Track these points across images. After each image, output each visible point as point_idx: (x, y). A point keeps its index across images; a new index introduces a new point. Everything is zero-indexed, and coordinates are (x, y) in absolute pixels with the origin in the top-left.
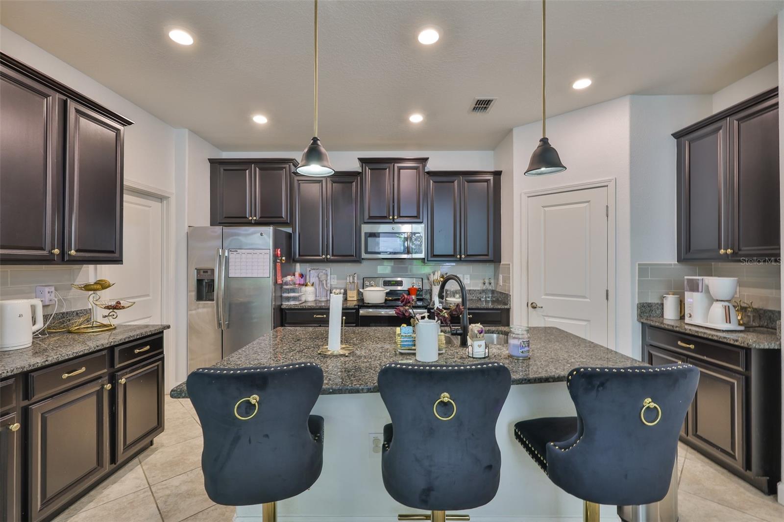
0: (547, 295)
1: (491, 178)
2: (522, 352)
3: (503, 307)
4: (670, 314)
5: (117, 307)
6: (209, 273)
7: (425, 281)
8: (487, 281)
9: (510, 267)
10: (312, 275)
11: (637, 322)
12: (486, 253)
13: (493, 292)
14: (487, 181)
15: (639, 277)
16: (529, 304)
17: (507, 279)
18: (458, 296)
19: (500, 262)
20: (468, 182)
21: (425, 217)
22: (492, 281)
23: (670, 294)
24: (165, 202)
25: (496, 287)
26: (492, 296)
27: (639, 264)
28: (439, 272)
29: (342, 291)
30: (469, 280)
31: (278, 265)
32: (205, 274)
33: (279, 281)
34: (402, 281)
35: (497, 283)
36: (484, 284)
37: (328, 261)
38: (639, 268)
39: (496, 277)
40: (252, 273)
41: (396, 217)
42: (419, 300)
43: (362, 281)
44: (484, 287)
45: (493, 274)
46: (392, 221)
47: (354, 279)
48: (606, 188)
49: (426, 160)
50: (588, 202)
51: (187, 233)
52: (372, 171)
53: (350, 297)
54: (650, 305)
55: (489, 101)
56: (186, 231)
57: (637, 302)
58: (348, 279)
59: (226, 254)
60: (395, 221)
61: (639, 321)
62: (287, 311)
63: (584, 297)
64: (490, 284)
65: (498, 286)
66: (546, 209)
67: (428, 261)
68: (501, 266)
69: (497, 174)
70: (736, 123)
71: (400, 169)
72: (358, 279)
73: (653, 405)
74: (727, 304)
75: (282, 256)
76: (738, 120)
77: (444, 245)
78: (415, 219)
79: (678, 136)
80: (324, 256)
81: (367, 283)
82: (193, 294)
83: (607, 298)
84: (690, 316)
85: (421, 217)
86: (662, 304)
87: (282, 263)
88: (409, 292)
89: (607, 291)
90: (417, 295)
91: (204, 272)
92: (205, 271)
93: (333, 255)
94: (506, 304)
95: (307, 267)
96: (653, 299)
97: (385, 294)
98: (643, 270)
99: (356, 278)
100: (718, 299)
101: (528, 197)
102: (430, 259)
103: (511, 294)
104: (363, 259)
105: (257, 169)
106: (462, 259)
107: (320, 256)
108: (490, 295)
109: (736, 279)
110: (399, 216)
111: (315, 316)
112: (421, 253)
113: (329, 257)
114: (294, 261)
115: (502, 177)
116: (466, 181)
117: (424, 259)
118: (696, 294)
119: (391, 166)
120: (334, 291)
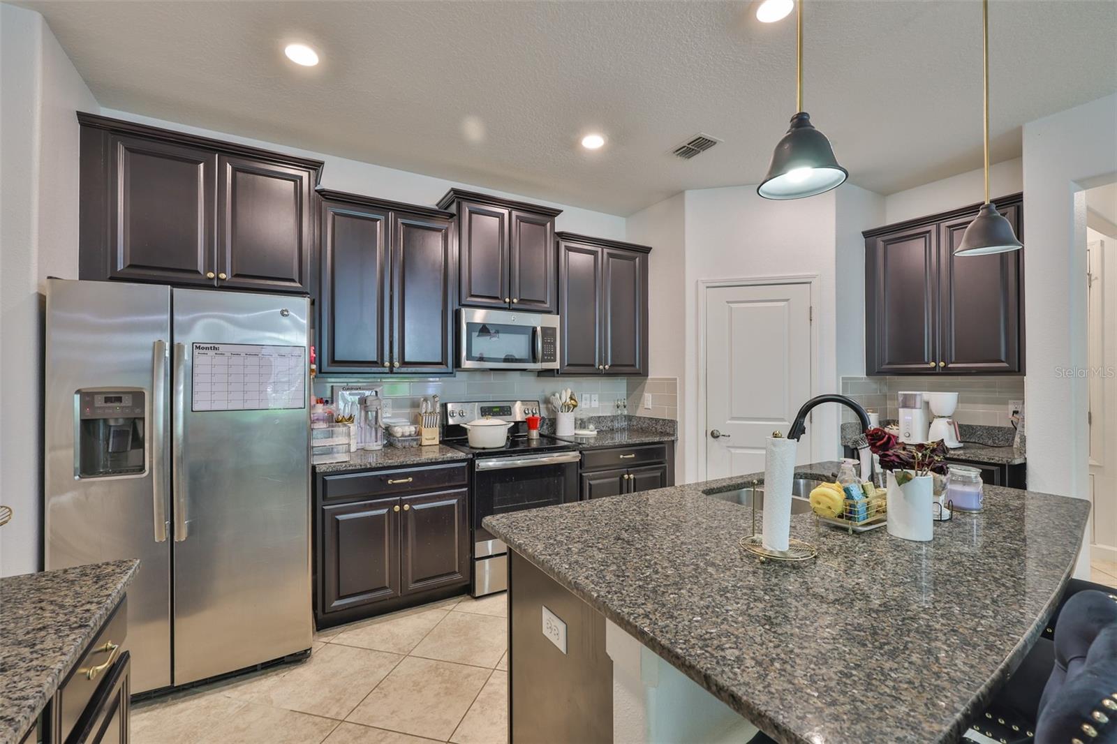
0: (733, 418)
1: (638, 256)
3: (662, 439)
6: (127, 401)
9: (676, 383)
12: (632, 363)
13: (629, 418)
14: (633, 259)
16: (709, 433)
17: (666, 399)
18: (591, 427)
19: (648, 376)
20: (613, 257)
25: (634, 412)
26: (629, 425)
27: (843, 378)
28: (569, 391)
30: (597, 402)
32: (109, 405)
34: (509, 407)
35: (637, 406)
36: (617, 407)
38: (843, 383)
41: (514, 302)
43: (442, 409)
44: (618, 412)
45: (626, 392)
46: (507, 306)
48: (809, 285)
49: (559, 212)
55: (711, 143)
58: (423, 405)
59: (187, 357)
60: (513, 307)
62: (328, 478)
63: (782, 420)
64: (625, 406)
66: (733, 305)
67: (562, 373)
68: (649, 381)
70: (947, 229)
71: (519, 220)
79: (867, 234)
88: (527, 424)
91: (107, 400)
92: (113, 398)
93: (403, 363)
94: (671, 435)
100: (940, 415)
101: (708, 287)
103: (678, 420)
105: (229, 166)
106: (607, 372)
110: (518, 300)
111: (390, 482)
112: (555, 360)
113: (397, 364)
114: (320, 372)
115: (651, 255)
116: (608, 254)
117: (555, 370)
118: (914, 410)
119: (507, 212)
120: (396, 431)
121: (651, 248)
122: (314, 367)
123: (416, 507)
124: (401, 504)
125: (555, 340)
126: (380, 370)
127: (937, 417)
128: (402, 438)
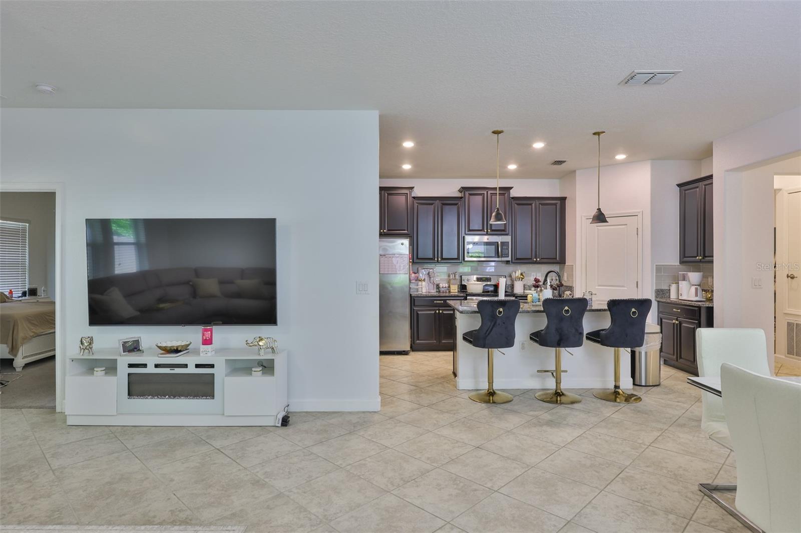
0: (599, 286)
1: (557, 202)
4: (673, 296)
7: (508, 278)
9: (573, 267)
10: (423, 274)
11: (655, 301)
12: (554, 257)
14: (555, 205)
15: (656, 273)
17: (571, 276)
19: (566, 264)
20: (542, 205)
21: (510, 230)
23: (673, 284)
27: (656, 265)
28: (520, 271)
29: (447, 285)
34: (491, 278)
37: (438, 263)
38: (656, 268)
39: (561, 275)
40: (388, 271)
41: (489, 231)
43: (461, 278)
47: (455, 276)
48: (637, 216)
49: (510, 188)
50: (626, 225)
53: (453, 290)
54: (662, 290)
55: (563, 161)
57: (655, 289)
58: (451, 276)
60: (488, 233)
63: (623, 286)
65: (564, 280)
66: (598, 227)
68: (566, 267)
69: (563, 200)
71: (492, 195)
73: (635, 310)
74: (696, 287)
76: (704, 185)
77: (524, 251)
78: (503, 232)
80: (436, 259)
83: (637, 287)
84: (681, 295)
85: (507, 231)
86: (670, 290)
89: (637, 282)
93: (442, 259)
96: (665, 287)
97: (482, 287)
98: (659, 269)
99: (457, 276)
101: (587, 219)
102: (513, 261)
103: (574, 286)
104: (465, 261)
105: (386, 194)
106: (537, 262)
107: (432, 259)
109: (702, 273)
110: (491, 230)
111: (435, 302)
112: (508, 257)
113: (440, 259)
114: (414, 262)
115: (566, 201)
116: (540, 203)
117: (509, 261)
118: (684, 282)
119: (485, 192)
120: (441, 285)
121: (566, 197)
122: (411, 261)
123: (444, 312)
124: (439, 310)
125: (508, 248)
126: (434, 261)
127: (693, 285)
128: (443, 288)
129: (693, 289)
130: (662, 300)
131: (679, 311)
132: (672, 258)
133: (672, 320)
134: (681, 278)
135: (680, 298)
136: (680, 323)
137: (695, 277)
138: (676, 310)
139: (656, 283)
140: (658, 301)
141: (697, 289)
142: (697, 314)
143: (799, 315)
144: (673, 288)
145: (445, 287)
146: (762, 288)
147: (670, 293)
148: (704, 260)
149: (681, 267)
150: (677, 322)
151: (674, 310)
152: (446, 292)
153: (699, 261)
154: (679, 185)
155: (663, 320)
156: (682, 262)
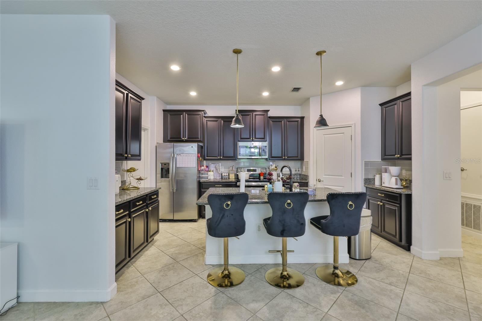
0: (325, 175)
1: (299, 120)
2: (313, 193)
3: (305, 181)
4: (377, 183)
5: (140, 179)
6: (167, 165)
7: (267, 169)
8: (297, 170)
9: (308, 163)
10: (212, 167)
11: (364, 187)
12: (297, 156)
13: (300, 175)
14: (297, 121)
15: (365, 167)
16: (317, 180)
17: (307, 168)
19: (304, 160)
20: (288, 122)
21: (268, 138)
22: (300, 170)
23: (377, 174)
24: (146, 131)
25: (302, 172)
26: (300, 177)
27: (365, 161)
28: (274, 165)
29: (227, 174)
31: (199, 161)
33: (199, 169)
34: (256, 170)
35: (302, 171)
36: (296, 171)
37: (220, 159)
38: (365, 163)
39: (302, 168)
40: (188, 165)
41: (254, 139)
42: (264, 178)
43: (236, 169)
44: (296, 172)
45: (300, 166)
46: (252, 140)
47: (233, 168)
48: (351, 127)
49: (268, 111)
50: (343, 133)
51: (156, 146)
52: (243, 116)
53: (231, 177)
54: (369, 179)
55: (299, 88)
56: (155, 145)
57: (364, 178)
58: (230, 168)
59: (176, 156)
60: (254, 140)
61: (365, 186)
62: (203, 183)
63: (341, 176)
64: (299, 171)
65: (303, 172)
66: (325, 136)
67: (269, 159)
68: (304, 162)
69: (302, 118)
70: (401, 103)
71: (256, 115)
72: (235, 168)
73: (351, 203)
74: (396, 177)
75: (200, 157)
76: (402, 102)
77: (277, 152)
78: (263, 139)
80: (219, 157)
81: (239, 170)
82: (159, 175)
83: (351, 177)
84: (384, 183)
85: (266, 138)
86: (374, 179)
87: (200, 160)
88: (260, 175)
89: (351, 173)
90: (264, 176)
91: (164, 164)
93: (223, 157)
94: (307, 180)
95: (210, 163)
96: (370, 177)
97: (249, 176)
98: (367, 164)
99: (234, 168)
101: (317, 130)
102: (270, 159)
103: (309, 175)
104: (238, 159)
105: (187, 115)
106: (286, 159)
107: (217, 157)
108: (299, 176)
109: (400, 167)
110: (255, 138)
111: (216, 186)
112: (266, 156)
115: (305, 119)
116: (287, 121)
117: (267, 159)
118: (386, 174)
119: (252, 113)
120: (223, 174)
121: (304, 117)
125: (266, 149)
127: (393, 176)
128: (224, 176)
129: (393, 179)
130: (369, 187)
131: (383, 195)
132: (376, 156)
133: (378, 202)
134: (383, 170)
135: (383, 185)
136: (384, 205)
137: (394, 170)
138: (380, 195)
139: (364, 173)
140: (366, 187)
141: (396, 179)
142: (399, 199)
143: (481, 199)
144: (377, 178)
145: (226, 176)
146: (451, 180)
147: (374, 181)
148: (401, 158)
149: (383, 162)
150: (381, 204)
151: (379, 194)
152: (227, 179)
153: (397, 158)
154: (380, 105)
155: (370, 201)
156: (383, 159)
